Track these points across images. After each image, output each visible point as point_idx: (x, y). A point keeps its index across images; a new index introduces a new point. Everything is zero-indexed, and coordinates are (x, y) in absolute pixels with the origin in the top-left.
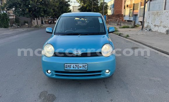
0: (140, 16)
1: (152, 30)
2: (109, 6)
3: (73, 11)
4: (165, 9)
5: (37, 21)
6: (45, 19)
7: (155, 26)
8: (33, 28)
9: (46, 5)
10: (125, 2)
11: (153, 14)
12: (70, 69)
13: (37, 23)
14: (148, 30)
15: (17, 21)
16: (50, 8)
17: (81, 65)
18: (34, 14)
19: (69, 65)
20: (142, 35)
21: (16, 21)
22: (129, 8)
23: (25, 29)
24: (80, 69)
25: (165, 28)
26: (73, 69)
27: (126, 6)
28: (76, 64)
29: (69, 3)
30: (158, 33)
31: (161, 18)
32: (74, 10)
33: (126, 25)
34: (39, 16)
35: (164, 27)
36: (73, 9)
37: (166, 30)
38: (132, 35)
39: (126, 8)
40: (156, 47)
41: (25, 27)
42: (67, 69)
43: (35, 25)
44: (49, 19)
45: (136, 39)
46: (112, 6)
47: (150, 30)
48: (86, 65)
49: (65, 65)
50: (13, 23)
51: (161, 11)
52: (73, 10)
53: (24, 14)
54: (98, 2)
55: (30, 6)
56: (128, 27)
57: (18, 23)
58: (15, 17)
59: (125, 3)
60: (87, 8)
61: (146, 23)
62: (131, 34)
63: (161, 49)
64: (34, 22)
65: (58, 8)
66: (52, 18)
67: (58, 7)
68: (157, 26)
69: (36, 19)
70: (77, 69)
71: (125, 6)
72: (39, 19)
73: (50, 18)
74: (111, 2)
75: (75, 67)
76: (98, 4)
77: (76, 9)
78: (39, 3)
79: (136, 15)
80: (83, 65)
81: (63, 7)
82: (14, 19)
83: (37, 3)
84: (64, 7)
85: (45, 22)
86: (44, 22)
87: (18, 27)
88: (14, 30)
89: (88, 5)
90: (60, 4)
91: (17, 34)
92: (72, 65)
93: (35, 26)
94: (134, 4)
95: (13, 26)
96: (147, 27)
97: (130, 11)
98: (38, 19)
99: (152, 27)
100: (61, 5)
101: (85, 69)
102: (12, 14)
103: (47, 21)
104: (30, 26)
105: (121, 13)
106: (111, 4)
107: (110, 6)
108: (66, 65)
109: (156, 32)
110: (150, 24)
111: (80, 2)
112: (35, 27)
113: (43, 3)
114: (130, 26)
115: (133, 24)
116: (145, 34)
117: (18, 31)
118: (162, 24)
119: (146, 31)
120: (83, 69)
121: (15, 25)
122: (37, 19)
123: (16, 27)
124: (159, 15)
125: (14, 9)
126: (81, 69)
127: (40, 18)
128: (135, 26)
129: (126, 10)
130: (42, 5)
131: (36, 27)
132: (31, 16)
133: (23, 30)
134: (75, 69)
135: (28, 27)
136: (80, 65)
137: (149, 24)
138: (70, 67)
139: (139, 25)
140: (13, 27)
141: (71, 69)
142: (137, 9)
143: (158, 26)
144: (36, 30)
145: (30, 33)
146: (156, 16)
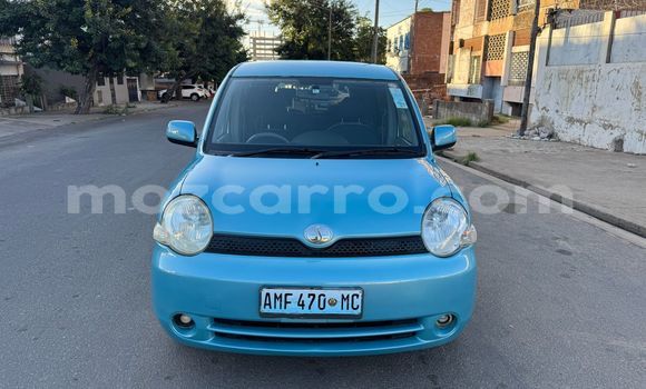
0: (510, 83)
1: (561, 135)
2: (393, 41)
3: (255, 54)
4: (608, 61)
5: (113, 90)
6: (145, 84)
7: (571, 120)
8: (97, 117)
9: (152, 29)
10: (453, 27)
11: (562, 76)
12: (283, 311)
13: (113, 95)
14: (542, 135)
15: (30, 86)
16: (168, 42)
17: (336, 295)
18: (102, 63)
19: (279, 292)
20: (526, 155)
21: (25, 87)
22: (468, 53)
23: (65, 121)
24: (329, 310)
25: (609, 130)
26: (300, 311)
27: (457, 44)
28: (312, 288)
29: (239, 23)
30: (581, 148)
31: (593, 93)
32: (258, 52)
33: (459, 115)
34: (121, 70)
35: (605, 127)
36: (255, 49)
37: (613, 137)
38: (488, 153)
39: (457, 51)
40: (589, 205)
41: (63, 112)
42: (273, 311)
43: (102, 104)
44: (160, 83)
45: (506, 172)
46: (401, 41)
47: (550, 136)
48: (357, 292)
49: (265, 291)
50: (15, 95)
51: (592, 67)
52: (252, 51)
53: (59, 62)
54: (352, 26)
55: (85, 29)
56: (467, 124)
57: (36, 94)
58: (21, 72)
59: (452, 33)
60: (311, 46)
61: (534, 108)
62: (485, 149)
63: (610, 212)
64: (100, 92)
65: (197, 41)
66: (174, 80)
67: (197, 37)
68: (578, 121)
69: (107, 80)
70: (315, 310)
71: (452, 43)
72: (120, 82)
73: (167, 80)
74: (400, 28)
75: (307, 301)
76: (351, 33)
77: (265, 49)
78: (122, 18)
79: (495, 79)
80: (346, 293)
81: (215, 37)
82: (19, 80)
83: (113, 17)
84: (220, 38)
85: (143, 92)
86: (139, 93)
87: (36, 109)
88: (16, 123)
89: (314, 36)
90: (204, 25)
91: (30, 138)
92: (296, 293)
93: (103, 110)
94: (487, 37)
95: (14, 105)
96: (541, 125)
97: (471, 62)
98: (115, 80)
99: (560, 125)
100: (210, 32)
101: (351, 311)
102: (12, 59)
103: (152, 88)
104: (85, 107)
105: (435, 68)
106: (399, 36)
107: (396, 42)
108: (268, 294)
109: (575, 143)
110: (551, 114)
111: (281, 21)
112: (105, 113)
113: (137, 20)
114: (474, 119)
115: (485, 111)
116: (534, 149)
117: (33, 128)
118: (597, 115)
119: (538, 138)
120: (345, 312)
121: (22, 103)
122: (111, 82)
123: (27, 109)
124: (588, 81)
125: (19, 37)
126: (336, 310)
127: (125, 78)
128: (492, 120)
129: (458, 56)
130: (133, 27)
131: (107, 111)
132: (88, 69)
133: (55, 124)
134: (306, 311)
135: (77, 113)
136: (330, 294)
137: (548, 115)
138: (286, 302)
139: (507, 116)
140: (13, 111)
141: (287, 312)
142: (499, 57)
143: (581, 122)
144: (111, 123)
145: (84, 134)
146: (574, 85)
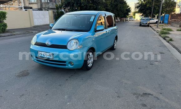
28: (45, 52)
60: (148, 6)
125: (69, 7)
